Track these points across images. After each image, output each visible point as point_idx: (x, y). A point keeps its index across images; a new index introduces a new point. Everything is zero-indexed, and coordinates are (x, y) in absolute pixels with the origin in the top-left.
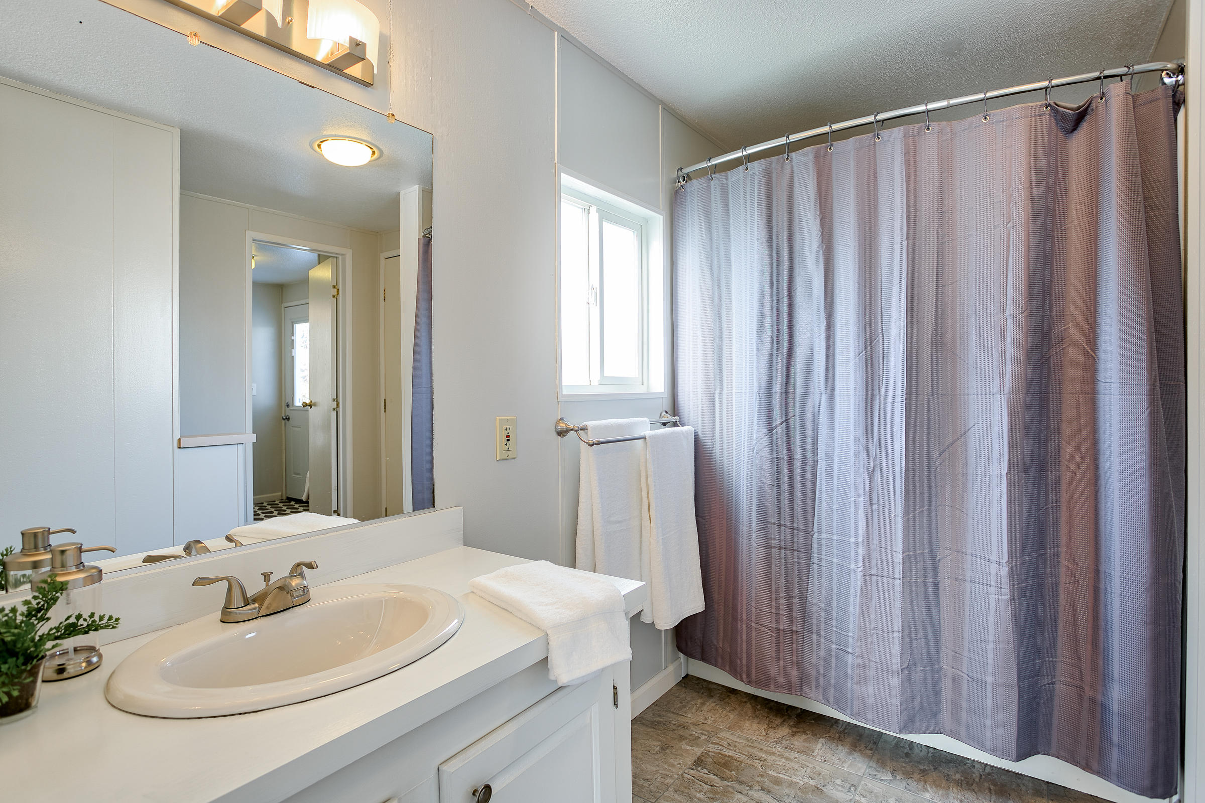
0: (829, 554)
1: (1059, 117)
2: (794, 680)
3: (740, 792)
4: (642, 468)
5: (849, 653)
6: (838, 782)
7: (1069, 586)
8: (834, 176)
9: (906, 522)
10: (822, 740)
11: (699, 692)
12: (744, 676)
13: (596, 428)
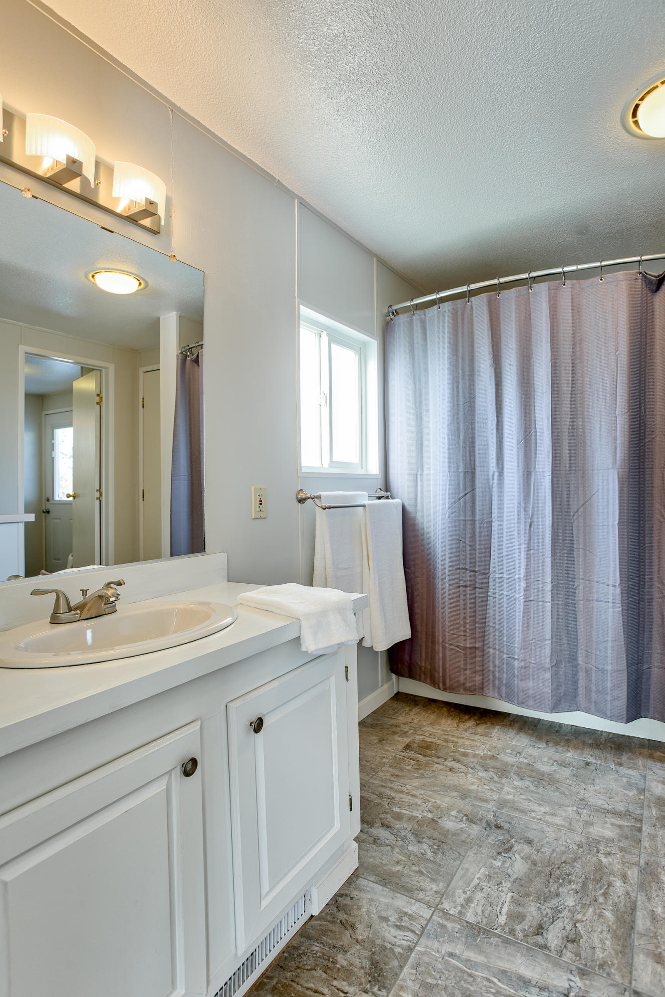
0: (501, 588)
1: (647, 282)
2: (477, 684)
3: (438, 763)
4: (363, 529)
5: (515, 659)
6: (508, 751)
7: (660, 600)
8: (502, 315)
9: (553, 561)
10: (497, 727)
11: (407, 703)
12: (441, 685)
13: (328, 497)
